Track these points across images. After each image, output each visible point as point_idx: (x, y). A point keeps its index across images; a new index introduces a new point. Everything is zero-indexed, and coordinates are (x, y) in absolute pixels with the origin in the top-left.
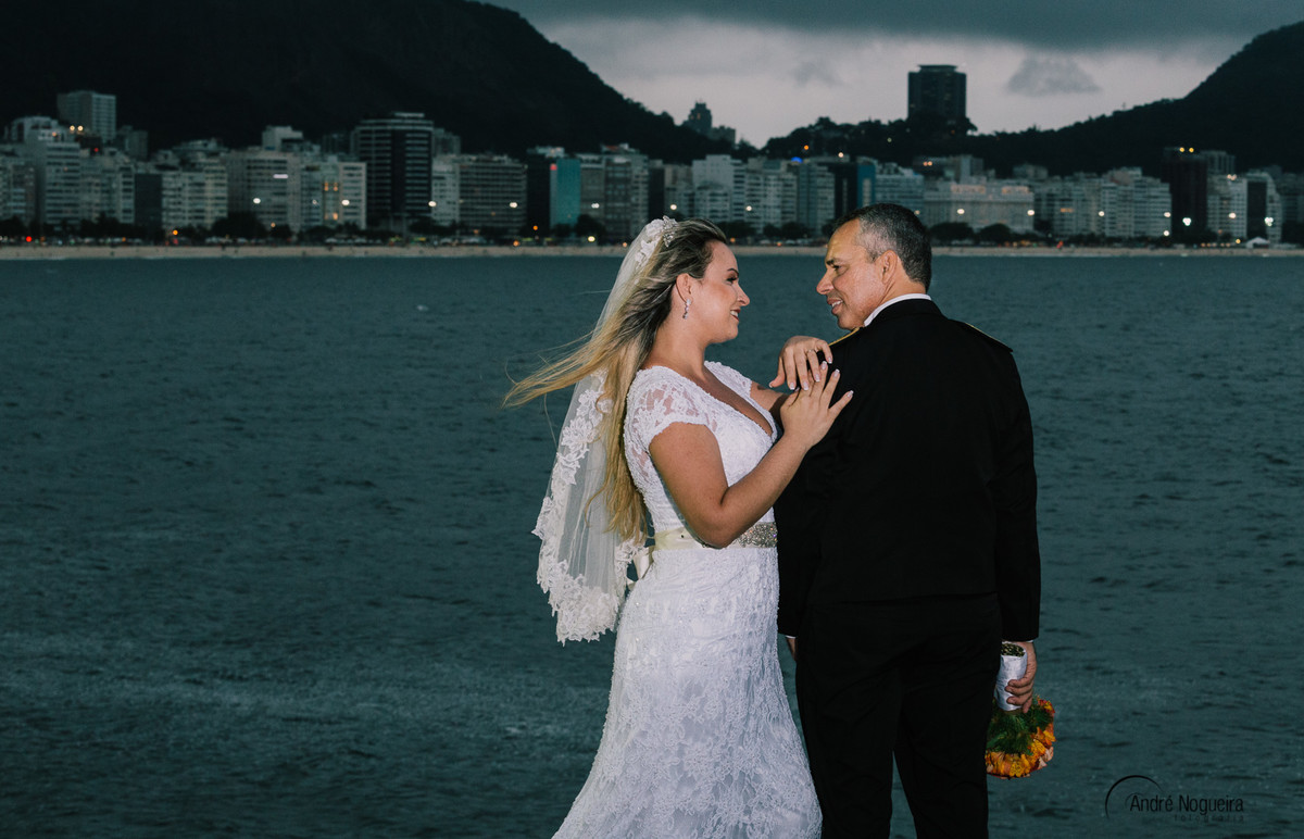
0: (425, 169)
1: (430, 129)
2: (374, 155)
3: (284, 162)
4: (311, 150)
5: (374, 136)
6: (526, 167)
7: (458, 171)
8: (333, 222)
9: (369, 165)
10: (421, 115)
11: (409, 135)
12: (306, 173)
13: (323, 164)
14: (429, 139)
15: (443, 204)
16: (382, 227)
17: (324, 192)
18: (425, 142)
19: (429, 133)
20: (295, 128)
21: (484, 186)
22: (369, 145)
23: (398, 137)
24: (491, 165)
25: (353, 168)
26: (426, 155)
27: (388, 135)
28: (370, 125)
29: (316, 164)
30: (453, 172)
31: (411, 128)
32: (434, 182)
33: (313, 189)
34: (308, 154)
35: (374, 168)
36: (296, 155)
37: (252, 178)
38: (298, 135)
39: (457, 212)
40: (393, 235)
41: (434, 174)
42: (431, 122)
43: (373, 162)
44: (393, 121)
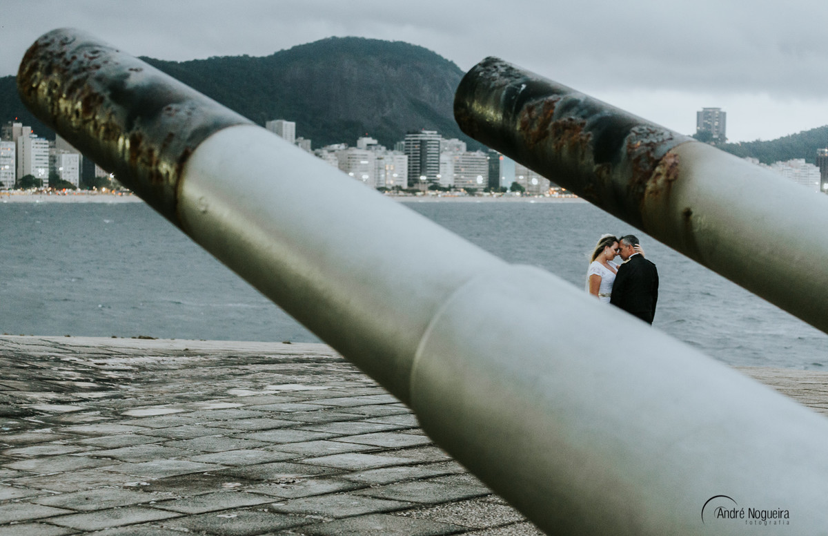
0: (437, 159)
1: (439, 139)
2: (412, 152)
3: (366, 155)
4: (380, 149)
5: (412, 142)
6: (488, 158)
7: (454, 161)
8: (390, 185)
9: (409, 157)
10: (436, 132)
11: (429, 142)
12: (377, 161)
13: (385, 156)
14: (439, 144)
15: (445, 176)
16: (415, 187)
17: (386, 170)
18: (437, 146)
19: (439, 141)
20: (374, 138)
21: (466, 167)
22: (410, 147)
23: (423, 143)
24: (470, 157)
25: (401, 158)
26: (437, 152)
27: (419, 142)
28: (410, 137)
29: (382, 156)
30: (451, 161)
31: (429, 139)
32: (441, 165)
33: (381, 169)
34: (379, 151)
35: (412, 159)
36: (372, 151)
37: (350, 163)
38: (375, 142)
39: (453, 180)
40: (419, 191)
41: (441, 161)
42: (440, 136)
43: (411, 155)
44: (421, 135)
